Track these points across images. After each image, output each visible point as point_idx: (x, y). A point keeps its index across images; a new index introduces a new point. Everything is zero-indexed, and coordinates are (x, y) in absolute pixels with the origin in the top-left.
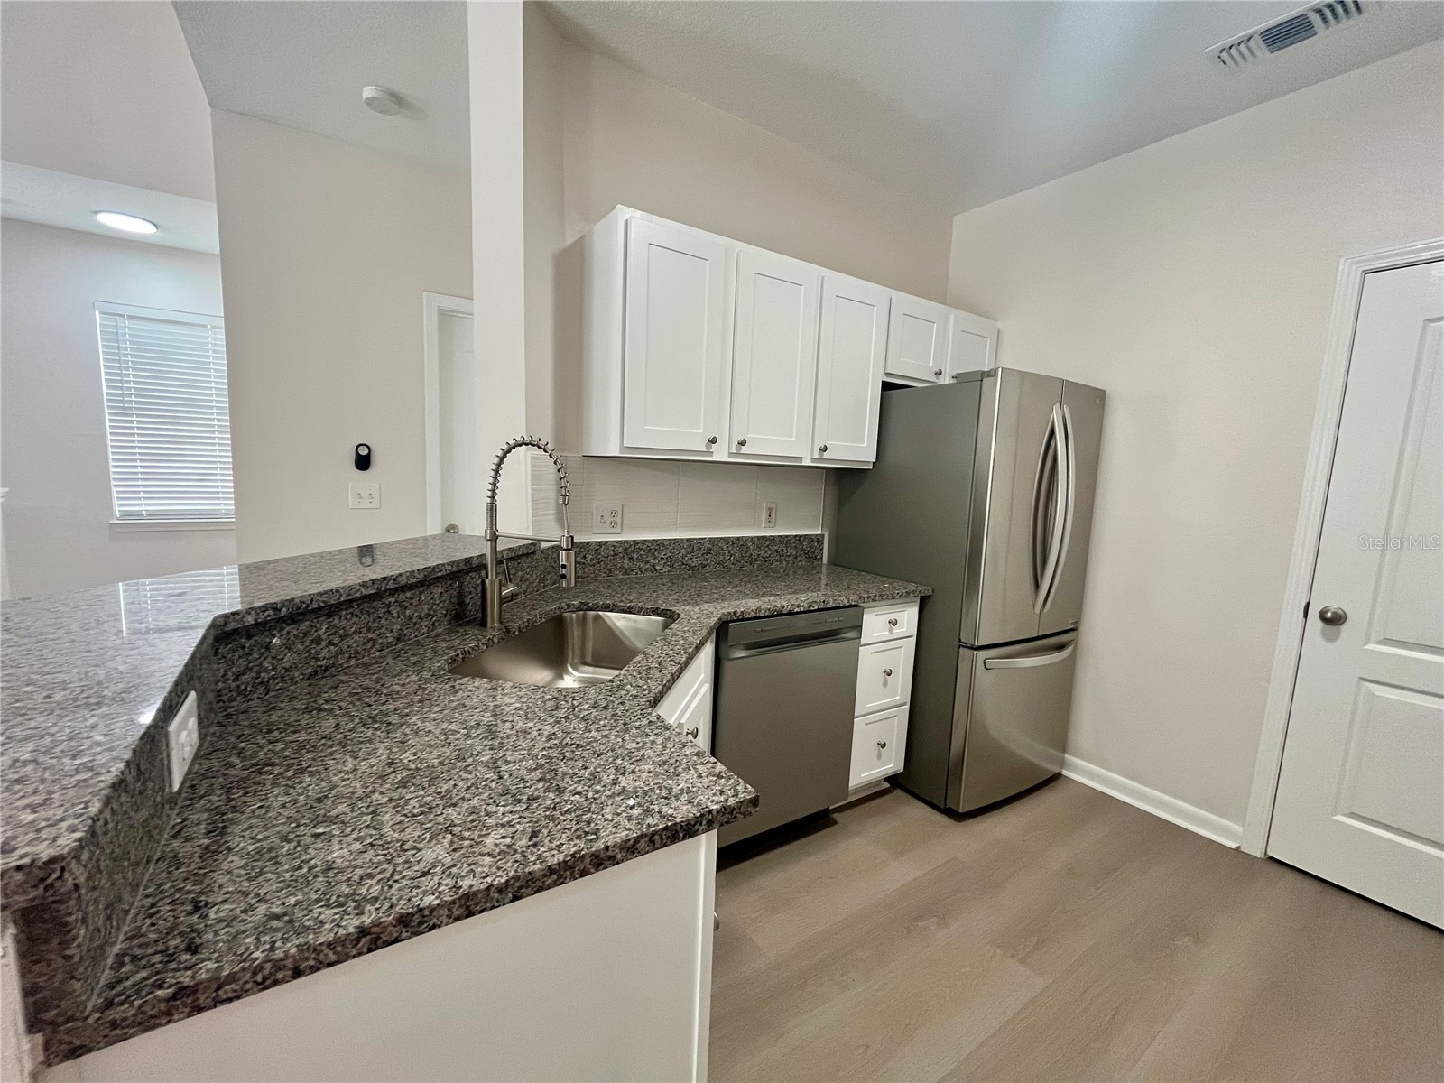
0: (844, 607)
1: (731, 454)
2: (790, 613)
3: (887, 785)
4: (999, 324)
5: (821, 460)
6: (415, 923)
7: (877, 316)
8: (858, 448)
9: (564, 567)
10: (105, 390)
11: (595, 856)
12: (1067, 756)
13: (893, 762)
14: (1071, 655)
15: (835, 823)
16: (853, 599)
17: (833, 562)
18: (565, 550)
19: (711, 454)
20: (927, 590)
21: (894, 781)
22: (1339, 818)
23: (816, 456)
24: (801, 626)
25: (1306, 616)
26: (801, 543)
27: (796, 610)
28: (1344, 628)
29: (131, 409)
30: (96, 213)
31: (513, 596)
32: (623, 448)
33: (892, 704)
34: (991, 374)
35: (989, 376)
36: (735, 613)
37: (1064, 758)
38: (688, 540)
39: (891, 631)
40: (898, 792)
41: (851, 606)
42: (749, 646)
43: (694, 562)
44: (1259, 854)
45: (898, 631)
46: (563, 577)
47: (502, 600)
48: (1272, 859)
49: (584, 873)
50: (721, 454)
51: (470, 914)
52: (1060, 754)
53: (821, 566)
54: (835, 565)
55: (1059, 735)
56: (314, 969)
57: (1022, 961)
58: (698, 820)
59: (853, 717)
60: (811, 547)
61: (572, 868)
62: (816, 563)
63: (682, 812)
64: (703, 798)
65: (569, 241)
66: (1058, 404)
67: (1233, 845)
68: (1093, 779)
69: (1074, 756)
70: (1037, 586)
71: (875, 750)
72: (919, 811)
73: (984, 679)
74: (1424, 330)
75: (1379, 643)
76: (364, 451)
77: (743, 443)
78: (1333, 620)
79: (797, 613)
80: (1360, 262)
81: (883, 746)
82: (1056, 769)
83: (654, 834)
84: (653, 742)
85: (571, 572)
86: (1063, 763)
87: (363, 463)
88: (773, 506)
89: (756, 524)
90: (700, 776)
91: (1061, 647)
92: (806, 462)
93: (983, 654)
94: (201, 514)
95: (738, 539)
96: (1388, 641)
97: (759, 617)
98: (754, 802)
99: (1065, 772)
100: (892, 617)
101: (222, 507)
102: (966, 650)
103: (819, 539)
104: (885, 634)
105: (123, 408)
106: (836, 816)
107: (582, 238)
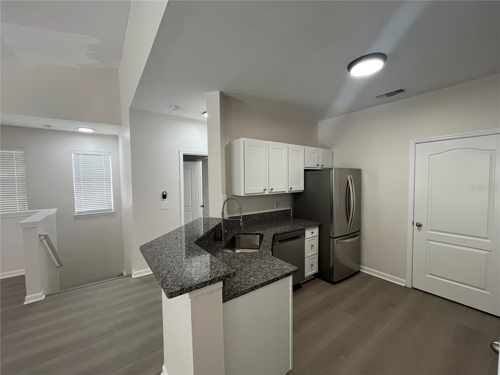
0: (301, 230)
1: (269, 192)
2: (288, 232)
3: (314, 277)
4: (332, 150)
5: (291, 191)
6: (256, 287)
7: (302, 153)
8: (299, 187)
9: (241, 226)
10: (74, 176)
11: (277, 278)
12: (361, 266)
13: (315, 270)
14: (358, 238)
15: (301, 287)
16: (303, 227)
17: (294, 216)
18: (242, 222)
19: (264, 193)
20: (320, 223)
21: (316, 276)
22: (427, 275)
23: (289, 190)
24: (291, 235)
25: (413, 225)
26: (285, 212)
27: (290, 231)
28: (422, 227)
29: (81, 181)
30: (78, 128)
31: (226, 232)
32: (245, 194)
33: (314, 254)
34: (331, 169)
35: (331, 170)
36: (276, 233)
37: (360, 266)
38: (257, 214)
39: (312, 235)
40: (317, 279)
41: (302, 229)
42: (279, 241)
43: (259, 219)
44: (410, 287)
45: (314, 235)
46: (241, 228)
47: (225, 234)
48: (414, 288)
49: (276, 281)
50: (267, 193)
51: (262, 287)
52: (359, 265)
53: (290, 217)
54: (294, 217)
55: (358, 261)
56: (246, 293)
57: (352, 314)
58: (291, 272)
59: (304, 258)
60: (288, 213)
61: (274, 280)
62: (289, 217)
63: (288, 272)
64: (290, 269)
65: (227, 143)
66: (349, 175)
67: (404, 285)
68: (369, 272)
69: (363, 266)
70: (348, 221)
71: (310, 266)
72: (323, 283)
73: (337, 246)
74: (429, 157)
75: (429, 231)
76: (165, 194)
77: (272, 189)
78: (419, 226)
79: (290, 232)
80: (414, 141)
81: (313, 265)
82: (358, 270)
83: (285, 275)
84: (276, 261)
85: (243, 227)
86: (360, 268)
87: (164, 197)
88: (277, 203)
89: (273, 208)
90: (288, 266)
91: (356, 236)
92: (287, 192)
93: (336, 240)
94: (100, 211)
95: (269, 212)
96: (431, 230)
97: (281, 234)
98: (299, 270)
99: (361, 270)
100: (312, 231)
101: (106, 208)
102: (332, 239)
103: (290, 210)
104: (310, 236)
105: (79, 181)
106: (302, 285)
107: (230, 142)
